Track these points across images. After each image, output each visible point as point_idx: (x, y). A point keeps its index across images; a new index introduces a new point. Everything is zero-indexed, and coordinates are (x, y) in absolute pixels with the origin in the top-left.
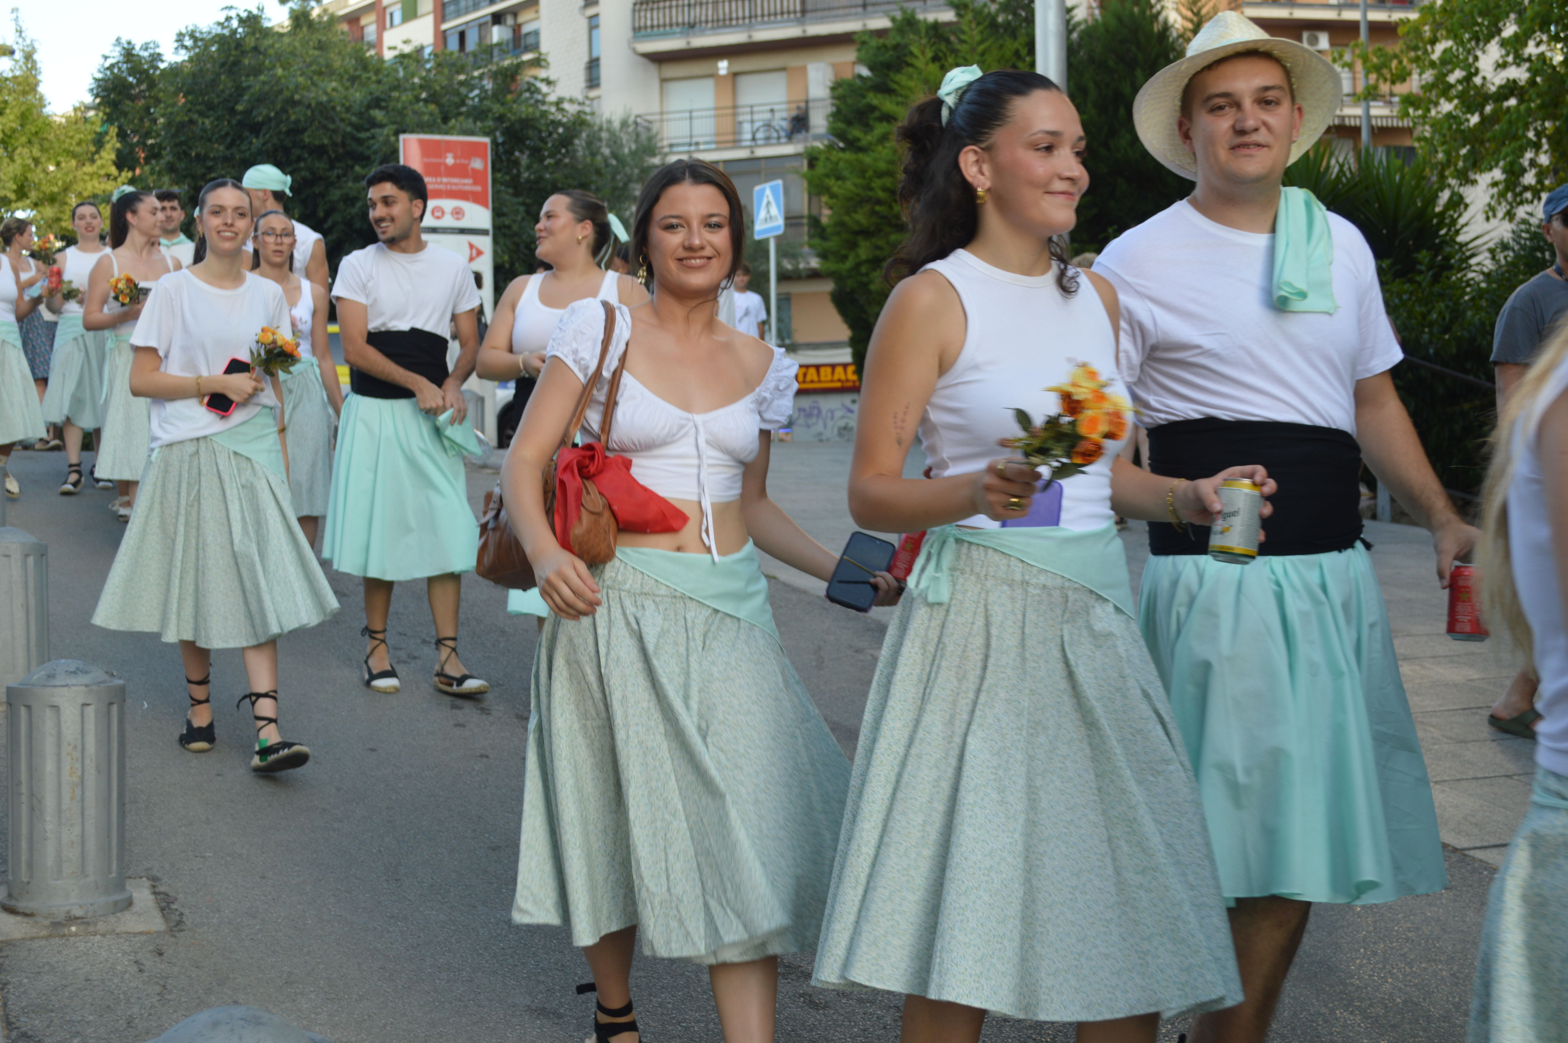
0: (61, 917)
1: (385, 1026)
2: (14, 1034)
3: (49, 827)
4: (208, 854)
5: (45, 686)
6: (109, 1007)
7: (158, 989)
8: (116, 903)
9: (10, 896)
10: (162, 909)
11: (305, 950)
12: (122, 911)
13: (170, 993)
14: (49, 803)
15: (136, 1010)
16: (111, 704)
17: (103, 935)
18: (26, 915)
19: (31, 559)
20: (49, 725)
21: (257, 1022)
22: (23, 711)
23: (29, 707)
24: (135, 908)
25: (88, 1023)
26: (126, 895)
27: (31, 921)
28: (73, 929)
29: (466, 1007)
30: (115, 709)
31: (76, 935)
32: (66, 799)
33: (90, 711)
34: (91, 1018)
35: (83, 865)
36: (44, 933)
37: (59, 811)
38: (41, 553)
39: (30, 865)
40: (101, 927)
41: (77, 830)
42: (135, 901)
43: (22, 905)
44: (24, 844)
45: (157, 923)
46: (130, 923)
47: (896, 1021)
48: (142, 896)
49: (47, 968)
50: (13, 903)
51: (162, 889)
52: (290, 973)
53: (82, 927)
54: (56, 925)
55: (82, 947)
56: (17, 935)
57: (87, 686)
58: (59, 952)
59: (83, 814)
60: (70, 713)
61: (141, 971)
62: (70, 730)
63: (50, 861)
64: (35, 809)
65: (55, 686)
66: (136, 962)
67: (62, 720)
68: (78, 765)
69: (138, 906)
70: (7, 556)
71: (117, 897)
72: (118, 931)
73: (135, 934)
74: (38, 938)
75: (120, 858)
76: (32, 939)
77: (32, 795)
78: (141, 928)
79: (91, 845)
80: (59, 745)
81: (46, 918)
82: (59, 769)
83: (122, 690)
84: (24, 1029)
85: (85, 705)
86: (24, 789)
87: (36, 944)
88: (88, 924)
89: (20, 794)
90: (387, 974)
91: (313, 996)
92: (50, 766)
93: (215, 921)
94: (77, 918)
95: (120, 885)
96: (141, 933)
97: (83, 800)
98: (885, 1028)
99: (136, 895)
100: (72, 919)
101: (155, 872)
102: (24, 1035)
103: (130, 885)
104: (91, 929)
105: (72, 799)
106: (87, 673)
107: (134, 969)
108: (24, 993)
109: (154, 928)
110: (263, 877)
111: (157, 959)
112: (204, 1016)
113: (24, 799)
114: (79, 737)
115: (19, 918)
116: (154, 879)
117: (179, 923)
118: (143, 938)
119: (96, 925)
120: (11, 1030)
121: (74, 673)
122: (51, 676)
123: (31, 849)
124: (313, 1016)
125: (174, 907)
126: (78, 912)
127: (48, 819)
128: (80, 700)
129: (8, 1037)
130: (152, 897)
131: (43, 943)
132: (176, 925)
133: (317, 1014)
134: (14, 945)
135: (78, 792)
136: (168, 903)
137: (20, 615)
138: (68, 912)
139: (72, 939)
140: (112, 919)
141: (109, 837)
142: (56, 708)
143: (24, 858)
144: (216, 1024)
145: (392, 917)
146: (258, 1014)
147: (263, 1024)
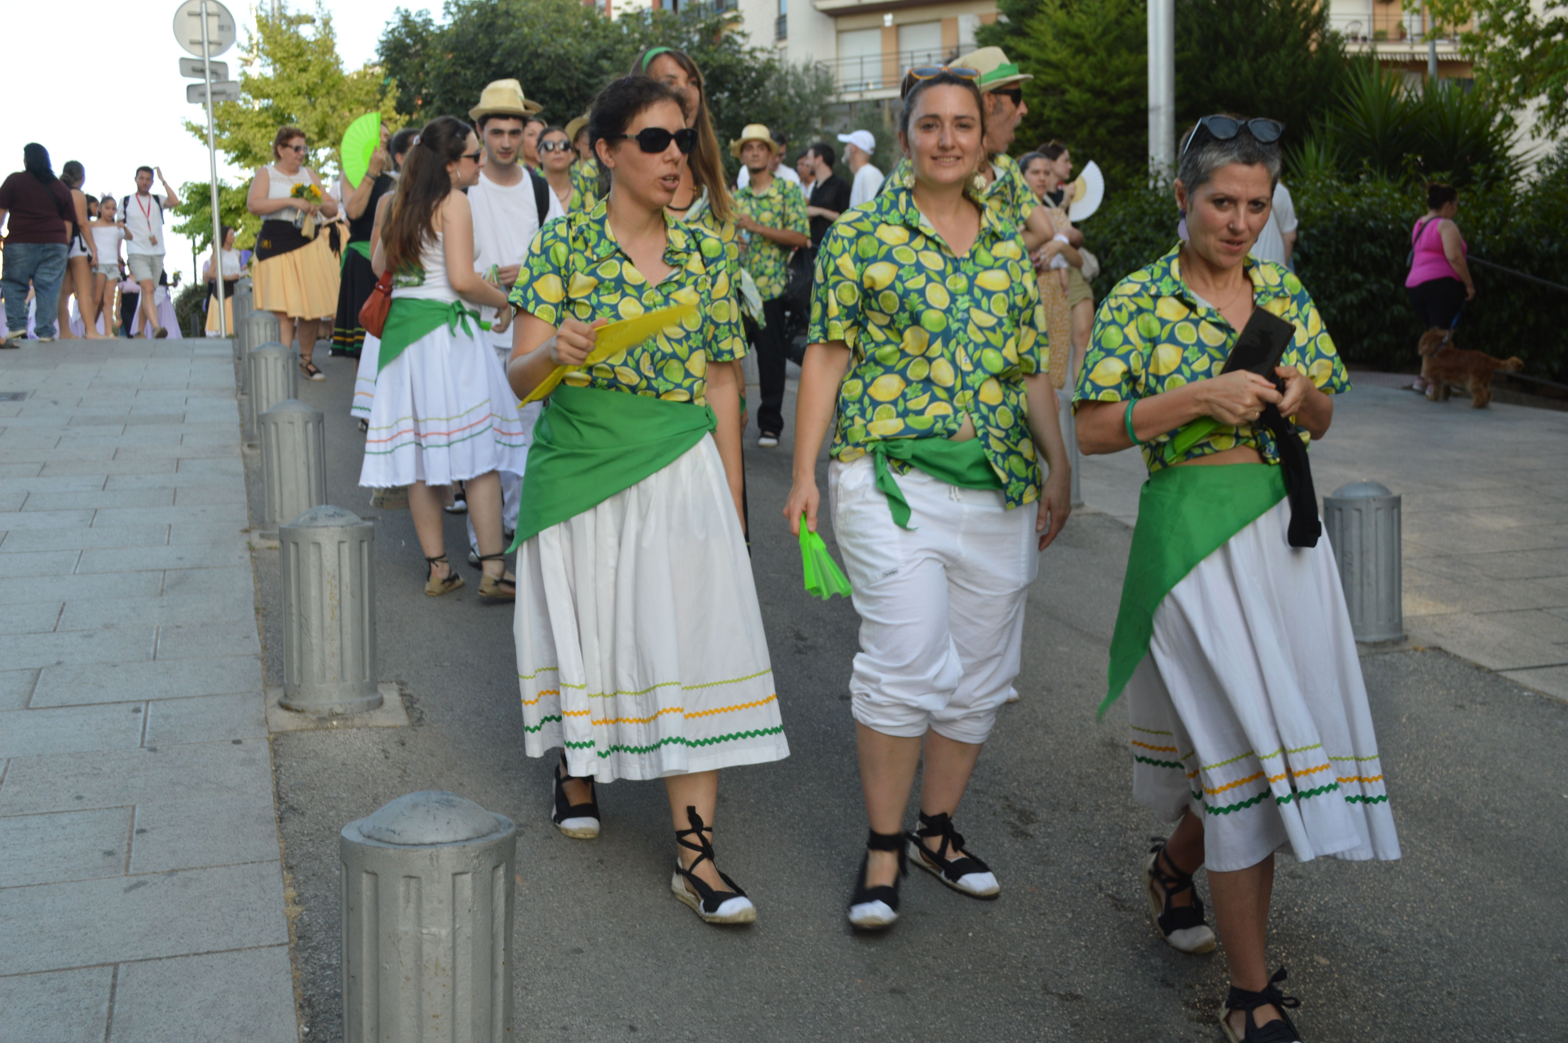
0: (325, 714)
2: (284, 806)
3: (315, 641)
4: (446, 664)
5: (308, 527)
6: (359, 786)
7: (399, 772)
8: (369, 703)
9: (286, 696)
10: (407, 708)
12: (374, 709)
13: (409, 776)
14: (314, 621)
15: (381, 789)
16: (362, 542)
17: (359, 729)
18: (297, 711)
19: (310, 426)
20: (313, 558)
21: (450, 804)
22: (292, 547)
23: (296, 544)
24: (386, 707)
25: (342, 799)
26: (378, 696)
27: (302, 716)
28: (335, 723)
30: (365, 546)
31: (337, 728)
32: (328, 619)
33: (346, 548)
35: (342, 672)
36: (312, 726)
37: (322, 628)
38: (320, 419)
39: (300, 672)
40: (357, 721)
41: (337, 643)
42: (386, 701)
43: (295, 703)
44: (295, 655)
45: (402, 719)
46: (380, 719)
47: (1004, 808)
48: (392, 697)
49: (312, 754)
50: (288, 701)
51: (408, 691)
53: (342, 722)
54: (322, 719)
55: (341, 738)
56: (290, 727)
57: (342, 527)
58: (323, 742)
59: (341, 630)
60: (329, 550)
61: (386, 757)
62: (330, 562)
63: (316, 667)
64: (303, 627)
65: (316, 527)
66: (384, 751)
67: (323, 554)
68: (337, 591)
69: (387, 705)
70: (291, 423)
71: (371, 698)
72: (370, 725)
73: (384, 728)
74: (307, 730)
75: (373, 667)
76: (302, 731)
77: (300, 615)
78: (389, 723)
79: (349, 656)
80: (321, 575)
81: (313, 714)
82: (321, 594)
83: (372, 530)
84: (291, 803)
85: (340, 542)
86: (294, 610)
87: (304, 735)
88: (347, 719)
89: (291, 614)
92: (314, 592)
93: (448, 718)
94: (337, 714)
95: (373, 688)
96: (389, 727)
97: (341, 620)
99: (386, 696)
100: (334, 715)
101: (403, 678)
102: (292, 809)
103: (381, 688)
104: (349, 723)
105: (332, 618)
106: (342, 516)
107: (382, 756)
108: (293, 774)
109: (399, 723)
111: (400, 748)
112: (406, 799)
113: (294, 618)
114: (337, 568)
115: (292, 714)
116: (402, 684)
117: (420, 719)
118: (390, 731)
119: (353, 720)
120: (280, 804)
121: (333, 516)
122: (314, 519)
123: (301, 658)
125: (416, 706)
126: (339, 710)
127: (313, 634)
128: (337, 538)
129: (278, 809)
130: (399, 698)
131: (311, 734)
132: (417, 721)
134: (287, 736)
135: (337, 613)
136: (412, 703)
137: (302, 470)
138: (331, 710)
139: (333, 731)
140: (366, 715)
141: (363, 649)
142: (318, 545)
143: (295, 666)
144: (415, 806)
146: (451, 798)
147: (454, 806)
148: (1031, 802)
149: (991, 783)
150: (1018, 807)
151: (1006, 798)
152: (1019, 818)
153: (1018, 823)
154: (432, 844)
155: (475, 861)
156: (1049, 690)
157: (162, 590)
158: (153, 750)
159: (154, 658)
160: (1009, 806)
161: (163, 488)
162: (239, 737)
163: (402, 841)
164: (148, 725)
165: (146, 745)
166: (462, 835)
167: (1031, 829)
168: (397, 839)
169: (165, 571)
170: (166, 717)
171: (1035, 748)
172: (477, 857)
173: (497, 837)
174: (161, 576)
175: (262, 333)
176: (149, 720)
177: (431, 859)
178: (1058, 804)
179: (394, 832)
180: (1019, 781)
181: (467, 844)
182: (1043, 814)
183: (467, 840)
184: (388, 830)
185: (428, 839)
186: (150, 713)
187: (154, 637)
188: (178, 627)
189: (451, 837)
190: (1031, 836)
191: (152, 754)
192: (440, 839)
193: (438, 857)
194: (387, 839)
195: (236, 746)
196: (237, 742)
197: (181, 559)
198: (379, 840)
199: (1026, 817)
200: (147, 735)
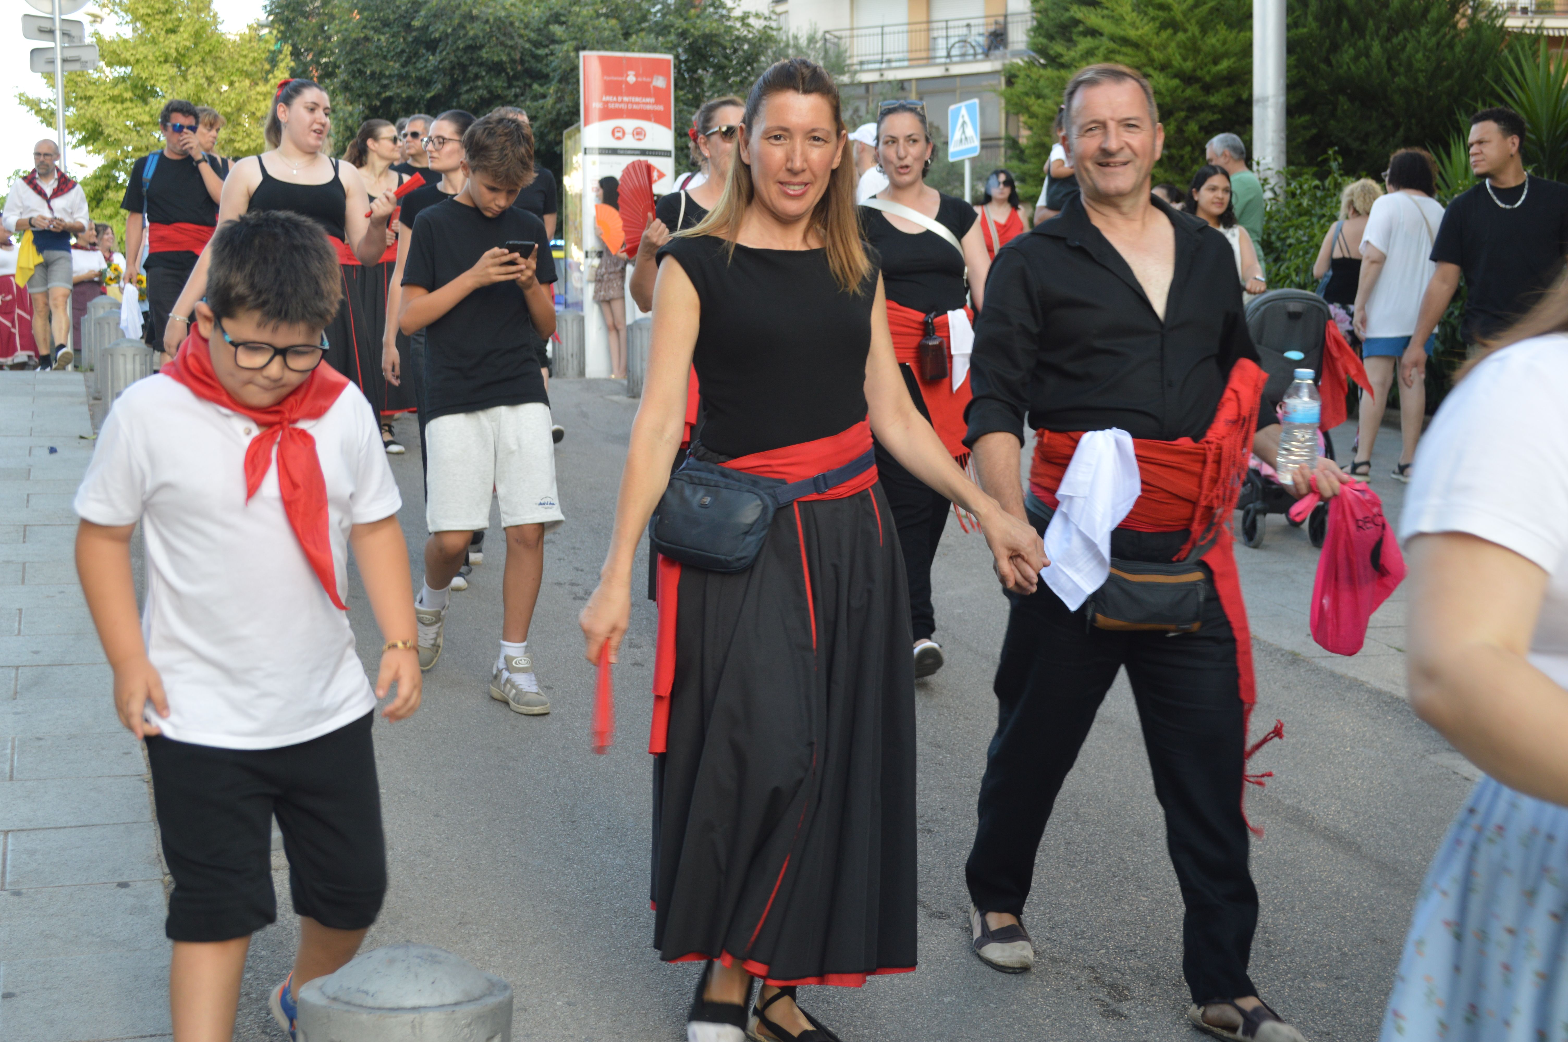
1: (560, 970)
6: (281, 943)
11: (479, 891)
21: (434, 960)
25: (261, 958)
29: (643, 953)
34: (263, 953)
47: (1090, 981)
52: (464, 914)
90: (562, 918)
91: (486, 938)
98: (1079, 988)
110: (437, 816)
112: (381, 953)
124: (487, 958)
133: (491, 956)
144: (392, 961)
145: (568, 859)
146: (435, 952)
147: (440, 963)
148: (1123, 974)
149: (1073, 950)
150: (1108, 980)
151: (1093, 969)
152: (1109, 993)
153: (1107, 1000)
154: (414, 1009)
155: (466, 1030)
156: (1141, 835)
157: (16, 693)
158: (17, 893)
159: (11, 778)
160: (1096, 978)
161: (8, 562)
162: (125, 879)
163: (377, 1005)
164: (8, 862)
165: (7, 887)
166: (450, 998)
167: (1124, 1007)
168: (370, 1002)
169: (17, 668)
170: (32, 853)
171: (1126, 907)
172: (469, 1025)
173: (492, 1001)
174: (13, 675)
175: (129, 367)
176: (9, 857)
177: (413, 1027)
178: (1158, 976)
179: (367, 993)
180: (1108, 948)
181: (457, 1008)
182: (1139, 989)
183: (456, 1004)
184: (358, 990)
185: (409, 1002)
186: (10, 848)
187: (9, 751)
188: (39, 739)
189: (436, 1000)
190: (1126, 1017)
191: (16, 899)
192: (422, 1002)
193: (421, 1024)
194: (358, 1002)
195: (123, 890)
196: (123, 885)
197: (36, 652)
198: (348, 1003)
199: (1119, 992)
200: (8, 875)
